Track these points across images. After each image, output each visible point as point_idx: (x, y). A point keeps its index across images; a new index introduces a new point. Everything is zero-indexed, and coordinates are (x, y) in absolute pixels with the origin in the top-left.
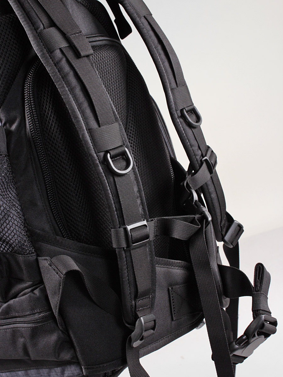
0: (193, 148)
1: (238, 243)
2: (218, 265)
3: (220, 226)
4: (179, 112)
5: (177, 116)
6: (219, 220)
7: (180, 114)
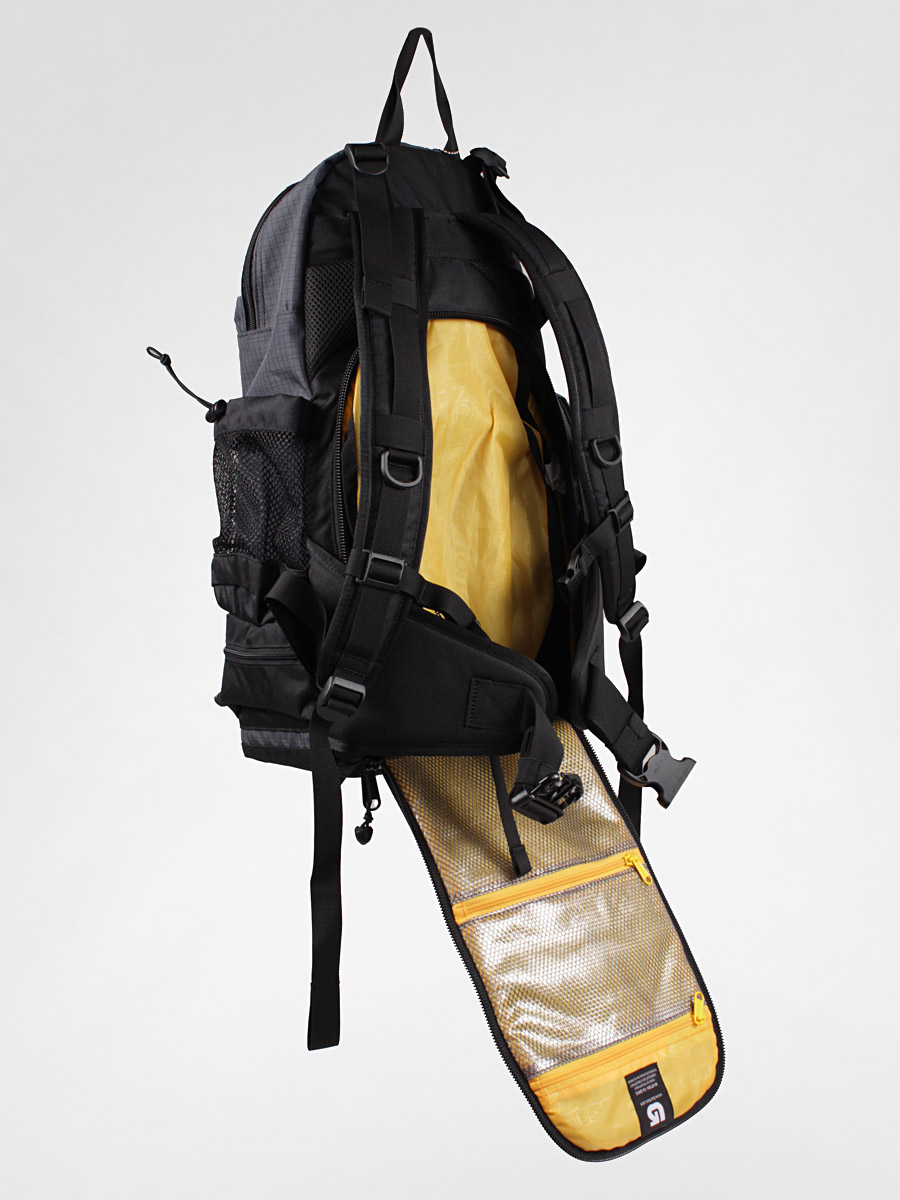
0: (598, 495)
1: (640, 637)
2: (590, 664)
3: (616, 604)
4: (587, 443)
5: (581, 447)
6: (616, 597)
7: (587, 446)
